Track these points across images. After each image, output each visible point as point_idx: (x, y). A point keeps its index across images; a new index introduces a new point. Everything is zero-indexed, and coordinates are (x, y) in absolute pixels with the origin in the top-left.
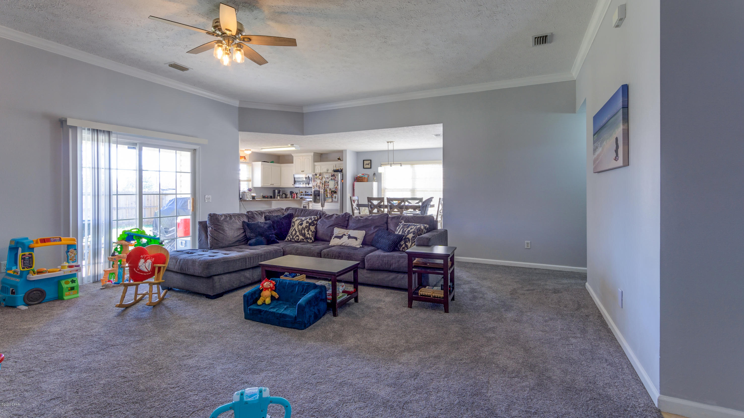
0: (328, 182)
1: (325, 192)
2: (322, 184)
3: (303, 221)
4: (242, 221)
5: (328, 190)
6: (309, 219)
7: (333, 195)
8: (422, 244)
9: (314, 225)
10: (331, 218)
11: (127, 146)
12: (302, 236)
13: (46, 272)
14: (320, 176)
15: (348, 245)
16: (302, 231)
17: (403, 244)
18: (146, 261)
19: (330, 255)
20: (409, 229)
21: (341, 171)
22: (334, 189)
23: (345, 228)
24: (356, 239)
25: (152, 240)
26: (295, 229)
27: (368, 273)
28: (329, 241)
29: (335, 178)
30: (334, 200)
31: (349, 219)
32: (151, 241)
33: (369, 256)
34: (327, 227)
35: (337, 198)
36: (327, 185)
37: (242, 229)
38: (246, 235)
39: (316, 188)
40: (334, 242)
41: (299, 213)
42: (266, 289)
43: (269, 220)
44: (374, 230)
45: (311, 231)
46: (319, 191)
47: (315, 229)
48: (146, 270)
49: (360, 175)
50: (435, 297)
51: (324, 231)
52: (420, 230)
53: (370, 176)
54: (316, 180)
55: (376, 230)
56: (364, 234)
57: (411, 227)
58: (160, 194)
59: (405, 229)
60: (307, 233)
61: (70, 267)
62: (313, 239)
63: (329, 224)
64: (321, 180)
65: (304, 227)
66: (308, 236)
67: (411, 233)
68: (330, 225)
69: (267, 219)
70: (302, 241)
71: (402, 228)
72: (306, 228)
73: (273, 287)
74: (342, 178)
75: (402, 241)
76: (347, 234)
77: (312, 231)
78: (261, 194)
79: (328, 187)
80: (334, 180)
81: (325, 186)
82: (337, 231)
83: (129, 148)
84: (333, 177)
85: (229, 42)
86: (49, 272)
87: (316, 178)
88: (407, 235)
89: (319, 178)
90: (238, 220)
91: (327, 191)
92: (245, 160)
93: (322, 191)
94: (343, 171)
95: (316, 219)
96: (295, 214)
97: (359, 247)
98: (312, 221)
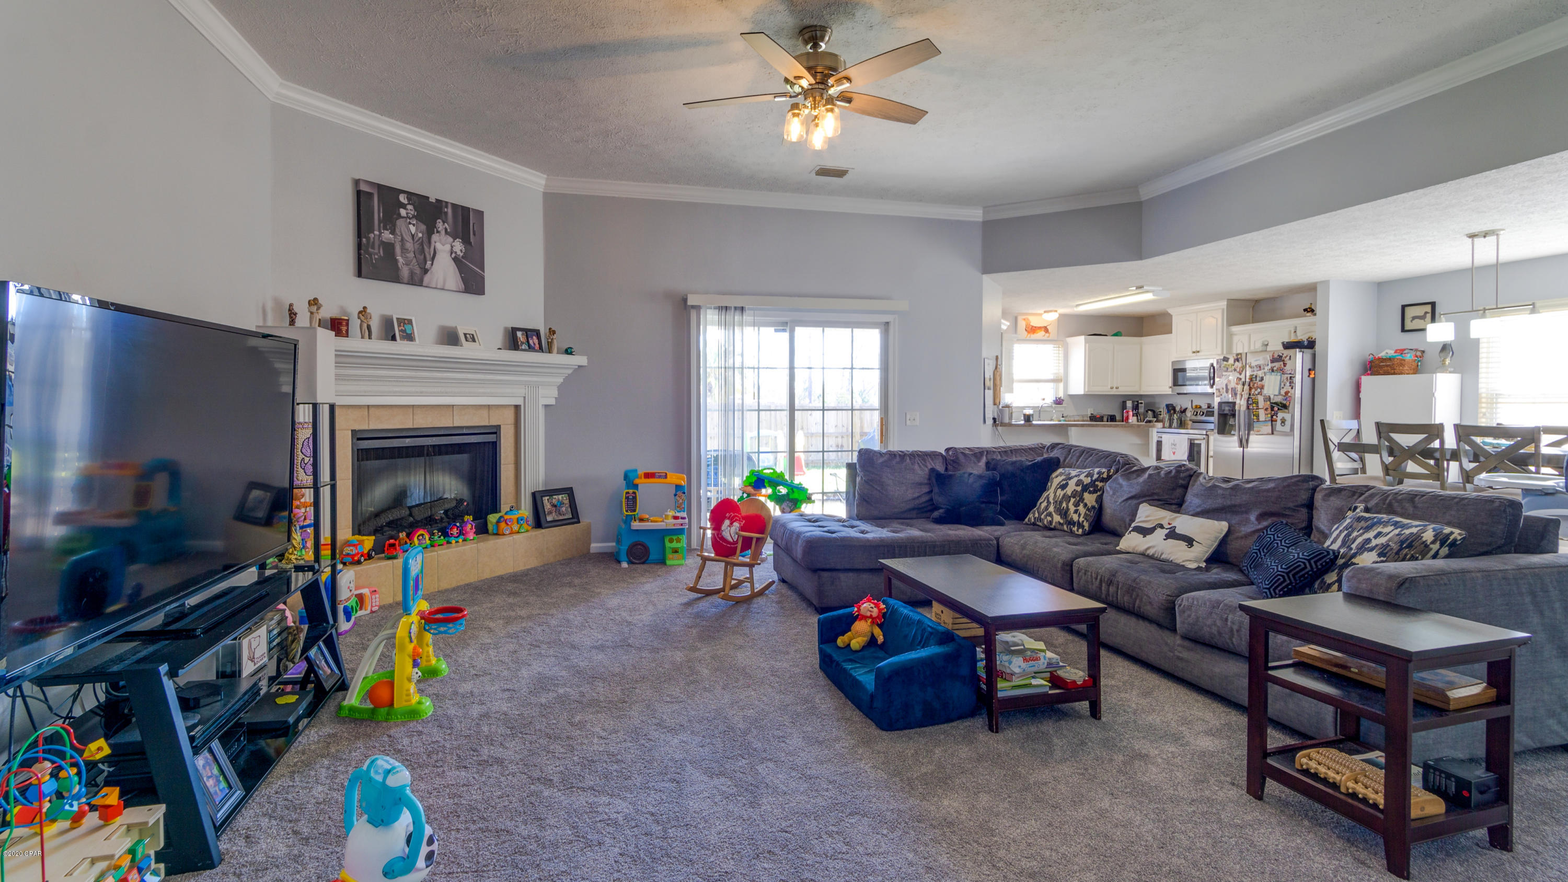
0: (1262, 379)
1: (1251, 407)
2: (1244, 385)
3: (1070, 479)
4: (930, 467)
5: (1260, 399)
6: (1085, 474)
7: (1276, 414)
8: (1366, 595)
9: (1095, 492)
10: (1139, 476)
11: (772, 329)
12: (1059, 517)
13: (648, 520)
14: (1237, 363)
15: (1163, 556)
16: (1061, 503)
17: (1333, 583)
18: (731, 524)
19: (1089, 574)
20: (1371, 534)
21: (1311, 344)
22: (1280, 397)
23: (1174, 507)
24: (1190, 541)
25: (795, 490)
26: (1048, 497)
27: (1183, 647)
28: (1119, 535)
29: (1285, 365)
30: (1278, 426)
31: (1189, 483)
32: (793, 492)
33: (1188, 598)
34: (1123, 499)
35: (1288, 423)
36: (1258, 387)
37: (926, 484)
38: (931, 500)
39: (1225, 394)
40: (1131, 541)
41: (1075, 458)
42: (864, 618)
43: (994, 469)
44: (1259, 523)
45: (1085, 505)
46: (1234, 403)
47: (1096, 501)
48: (731, 540)
49: (1385, 353)
50: (1354, 795)
51: (1114, 510)
52: (1416, 544)
53: (1425, 355)
54: (1224, 373)
55: (1265, 524)
56: (1222, 530)
57: (1379, 529)
58: (823, 410)
59: (1355, 534)
60: (1072, 508)
61: (676, 518)
62: (1087, 528)
63: (1130, 492)
64: (1240, 374)
65: (1069, 493)
66: (1075, 518)
67: (1371, 549)
68: (1129, 495)
69: (991, 466)
70: (1059, 527)
71: (1346, 528)
72: (1074, 497)
73: (877, 617)
74: (1308, 365)
75: (1333, 571)
76: (1169, 524)
77: (1090, 505)
78: (1089, 412)
79: (1260, 393)
80: (1282, 371)
81: (1253, 390)
82: (1147, 514)
83: (776, 331)
84: (1277, 365)
85: (815, 101)
86: (652, 522)
87: (1226, 369)
88: (1354, 556)
89: (1233, 367)
90: (920, 466)
91: (1257, 403)
92: (1047, 335)
93: (1241, 404)
94: (1317, 347)
95: (1105, 476)
96: (1065, 460)
97: (1193, 566)
98: (1092, 480)
